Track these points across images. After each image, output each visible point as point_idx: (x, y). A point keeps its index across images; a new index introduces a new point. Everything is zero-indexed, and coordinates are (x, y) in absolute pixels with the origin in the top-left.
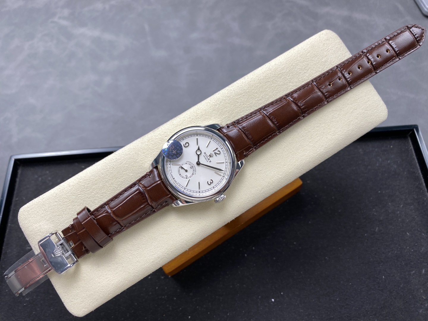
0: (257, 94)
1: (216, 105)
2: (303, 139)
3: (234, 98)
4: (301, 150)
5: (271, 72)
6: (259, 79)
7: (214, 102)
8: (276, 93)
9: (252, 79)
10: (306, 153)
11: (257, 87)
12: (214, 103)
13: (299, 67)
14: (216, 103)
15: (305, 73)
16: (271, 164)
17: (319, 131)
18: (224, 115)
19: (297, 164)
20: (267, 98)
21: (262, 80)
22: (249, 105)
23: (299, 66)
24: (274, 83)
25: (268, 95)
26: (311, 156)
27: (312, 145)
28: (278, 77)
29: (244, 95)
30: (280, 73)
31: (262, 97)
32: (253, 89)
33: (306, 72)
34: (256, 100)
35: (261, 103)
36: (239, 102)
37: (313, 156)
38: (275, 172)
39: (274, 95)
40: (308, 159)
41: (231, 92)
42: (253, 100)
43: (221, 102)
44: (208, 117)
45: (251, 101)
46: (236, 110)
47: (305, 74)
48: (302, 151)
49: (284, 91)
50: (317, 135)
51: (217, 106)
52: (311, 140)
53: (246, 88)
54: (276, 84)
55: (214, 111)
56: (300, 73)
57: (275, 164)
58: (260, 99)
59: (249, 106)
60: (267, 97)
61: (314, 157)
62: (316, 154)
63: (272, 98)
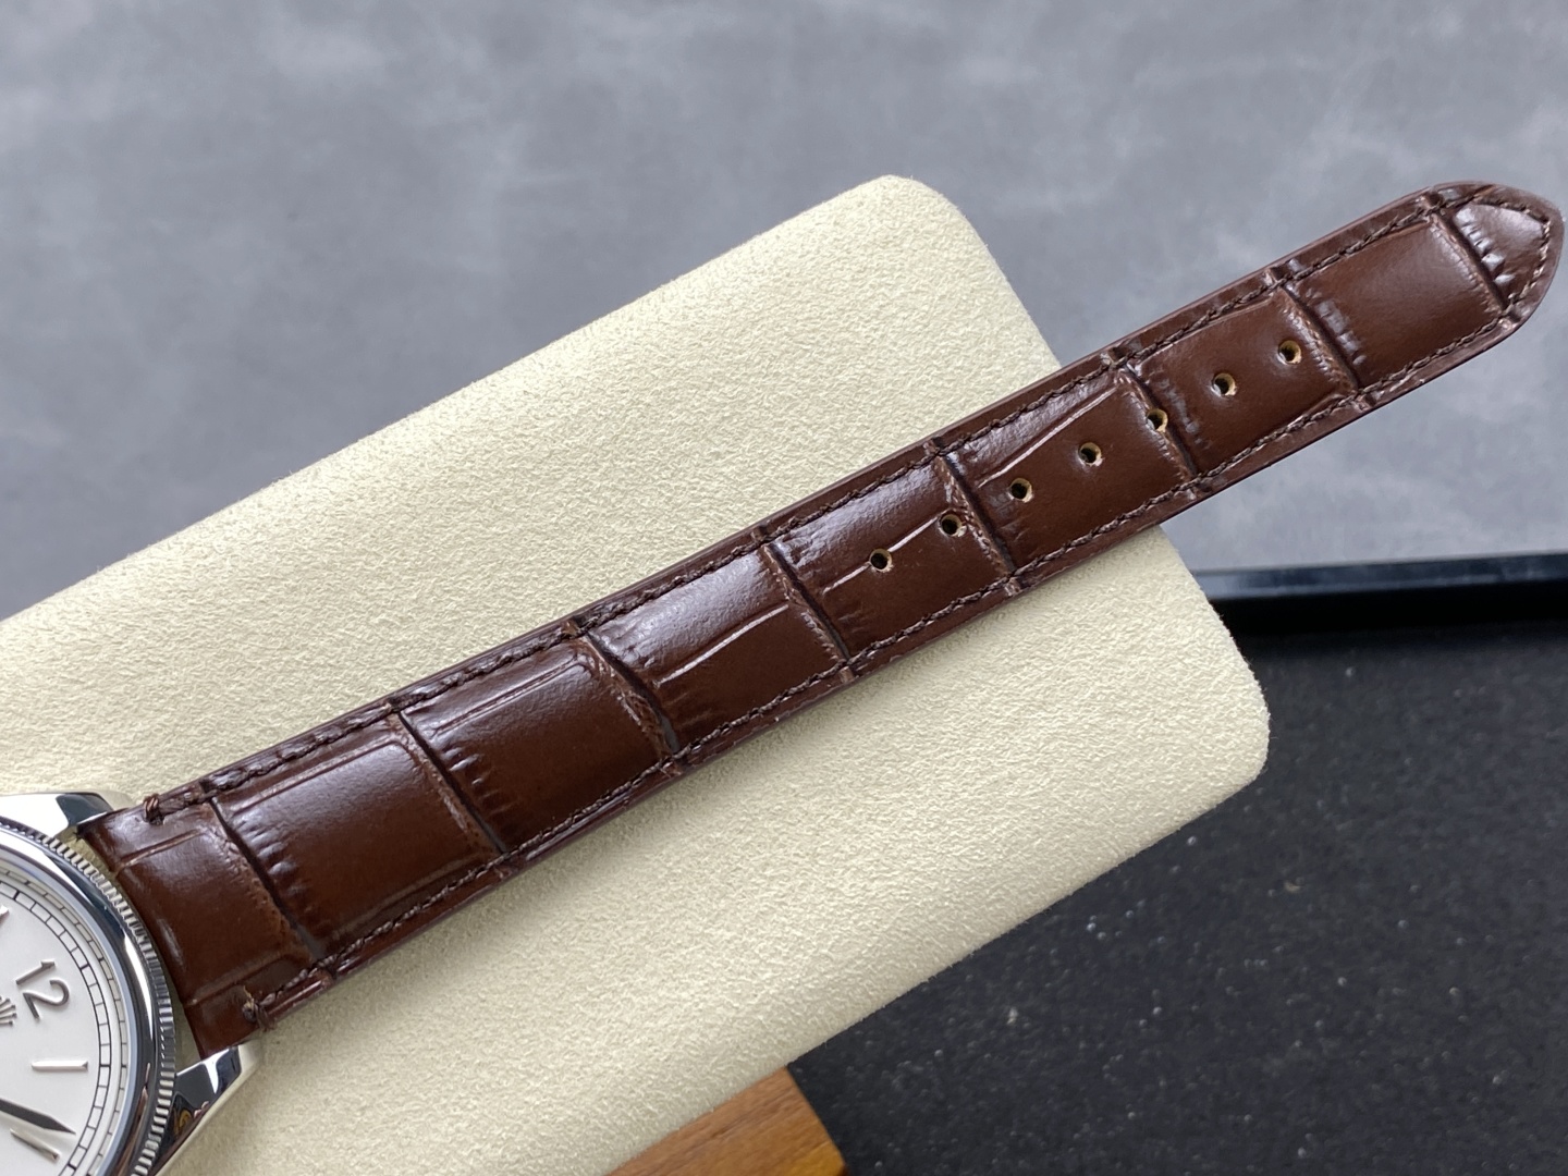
0: (383, 585)
1: (96, 650)
2: (671, 898)
3: (223, 601)
4: (653, 974)
5: (491, 438)
6: (409, 487)
7: (86, 624)
8: (514, 579)
9: (362, 483)
10: (684, 995)
11: (389, 535)
12: (79, 635)
13: (681, 418)
14: (93, 636)
15: (718, 455)
16: (439, 1067)
17: (781, 846)
18: (142, 716)
19: (619, 1065)
20: (455, 612)
21: (425, 492)
22: (322, 652)
23: (680, 412)
24: (507, 514)
25: (458, 593)
26: (720, 1010)
27: (728, 935)
28: (538, 477)
29: (294, 589)
30: (552, 452)
31: (416, 601)
32: (364, 552)
33: (723, 448)
34: (376, 621)
35: (406, 643)
36: (254, 633)
37: (732, 1014)
38: (463, 1125)
39: (503, 592)
40: (693, 1037)
41: (210, 559)
42: (351, 625)
43: (128, 628)
44: (26, 727)
45: (338, 626)
46: (228, 683)
47: (720, 461)
48: (654, 981)
49: (570, 571)
50: (768, 873)
51: (103, 656)
52: (723, 904)
53: (313, 543)
54: (519, 520)
55: (76, 687)
56: (686, 455)
57: (466, 1064)
58: (402, 620)
59: (320, 660)
60: (452, 606)
61: (734, 1019)
62: (755, 1001)
63: (484, 614)
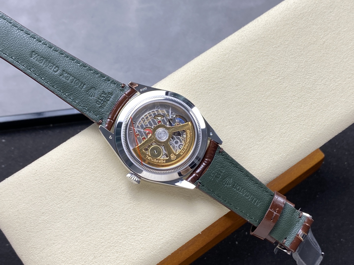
0: (274, 40)
1: (226, 55)
2: (333, 94)
3: (246, 45)
4: (331, 107)
5: (289, 12)
6: (276, 22)
7: (223, 51)
8: (298, 37)
9: (267, 22)
10: (338, 111)
11: (274, 31)
12: (222, 53)
13: (323, 5)
14: (224, 53)
15: (331, 12)
16: (296, 125)
17: (351, 83)
18: (236, 67)
19: (328, 123)
20: (287, 44)
21: (279, 22)
22: (265, 53)
23: (323, 4)
24: (294, 25)
25: (288, 41)
26: (344, 113)
27: (344, 100)
28: (299, 18)
29: (258, 42)
30: (301, 13)
31: (280, 43)
32: (270, 34)
33: (332, 11)
34: (273, 47)
35: (280, 50)
36: (253, 50)
37: (346, 113)
38: (302, 135)
39: (295, 40)
40: (340, 118)
41: (242, 37)
42: (269, 48)
43: (230, 51)
44: (216, 70)
45: (267, 48)
46: (250, 60)
47: (331, 13)
48: (332, 108)
49: (307, 35)
50: (350, 88)
51: (227, 56)
52: (342, 94)
53: (260, 33)
54: (297, 27)
55: (223, 62)
56: (325, 12)
57: (301, 125)
58: (278, 46)
59: (265, 54)
60: (287, 43)
61: (347, 114)
62: (350, 111)
63: (293, 44)
